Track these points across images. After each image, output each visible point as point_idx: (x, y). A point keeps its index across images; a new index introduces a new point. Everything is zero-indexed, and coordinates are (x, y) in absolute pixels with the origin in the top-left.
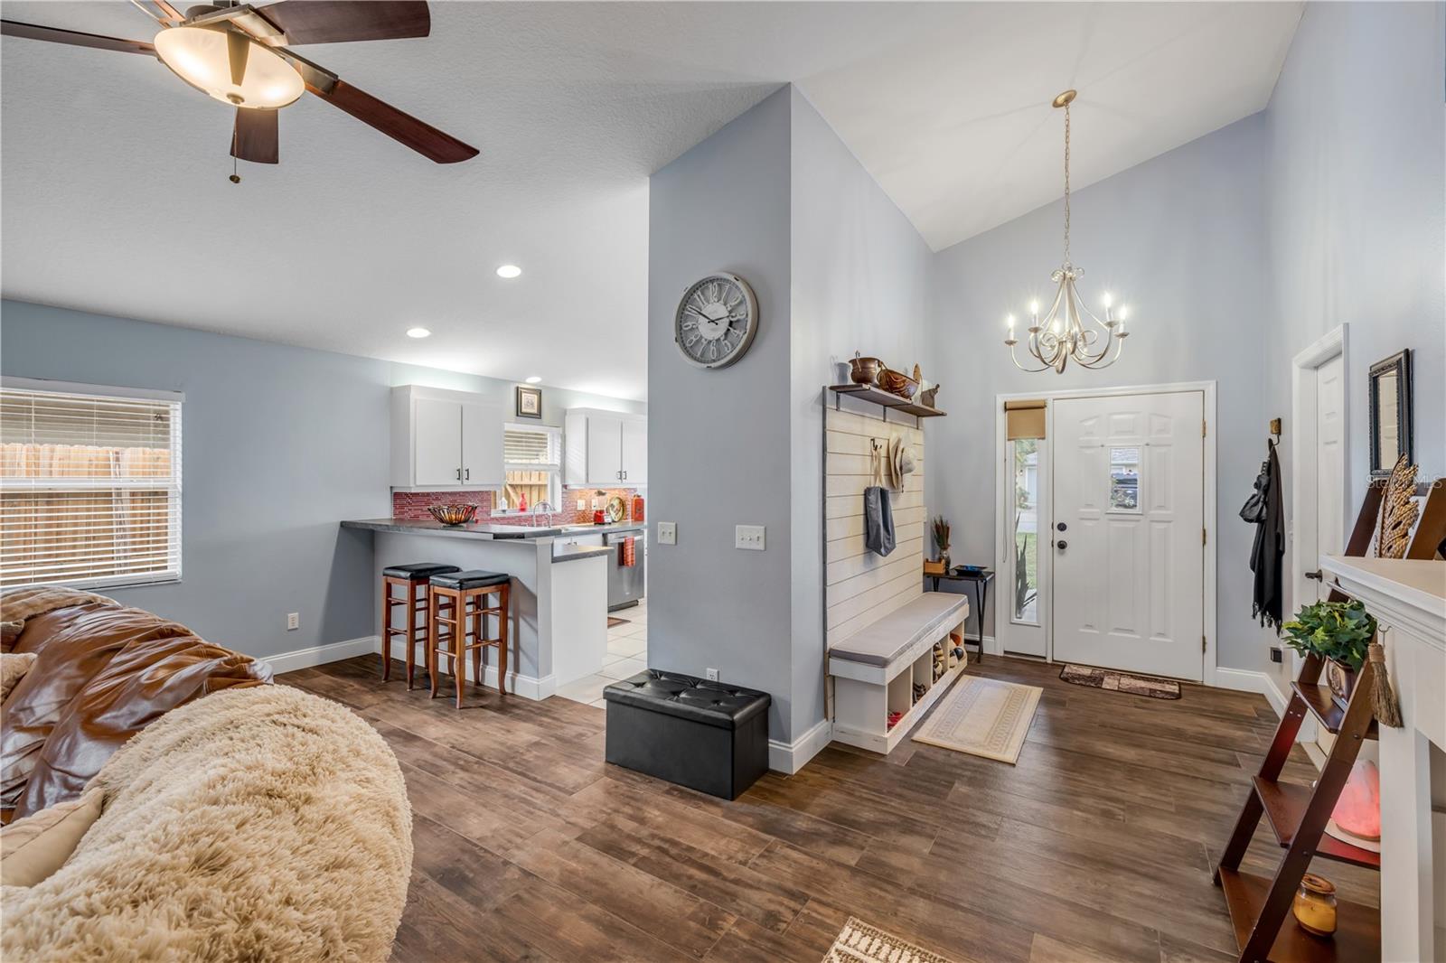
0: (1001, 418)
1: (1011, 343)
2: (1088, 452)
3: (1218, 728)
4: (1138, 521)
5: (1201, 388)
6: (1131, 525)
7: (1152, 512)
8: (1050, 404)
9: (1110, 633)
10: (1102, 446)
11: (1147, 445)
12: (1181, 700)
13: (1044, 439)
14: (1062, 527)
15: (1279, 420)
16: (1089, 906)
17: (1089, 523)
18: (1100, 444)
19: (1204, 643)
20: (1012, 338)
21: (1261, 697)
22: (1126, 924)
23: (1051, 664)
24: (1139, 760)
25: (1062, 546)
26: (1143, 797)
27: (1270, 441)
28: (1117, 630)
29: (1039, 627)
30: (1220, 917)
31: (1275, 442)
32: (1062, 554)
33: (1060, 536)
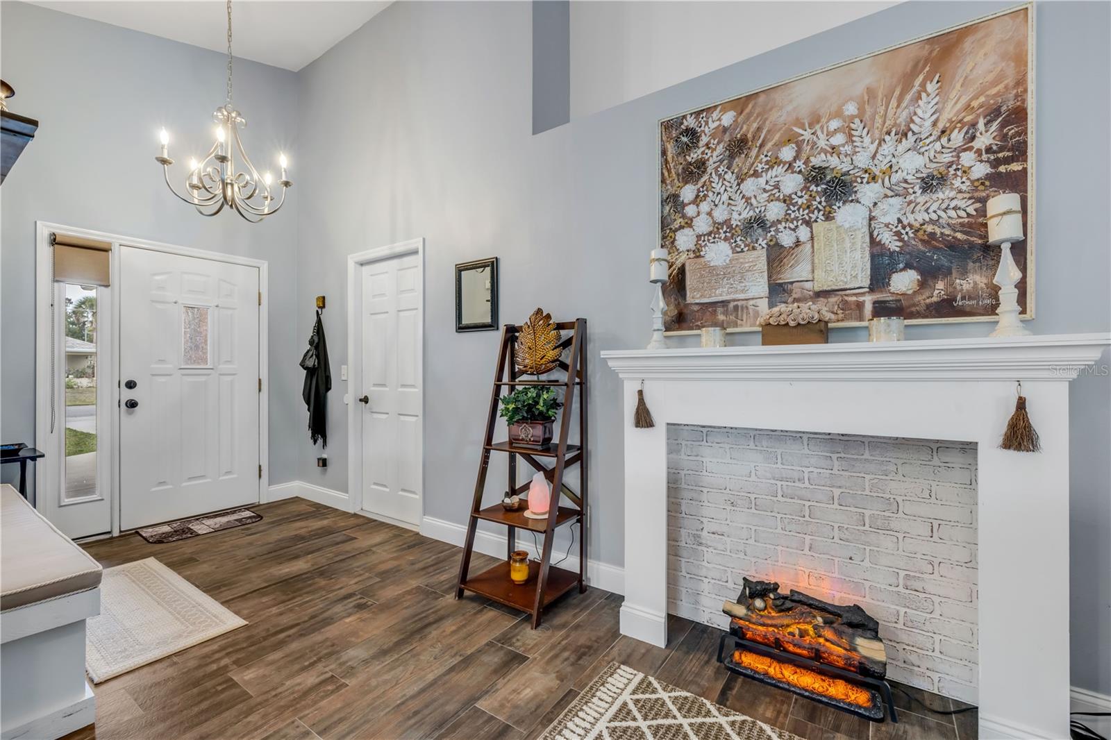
0: (45, 253)
1: (164, 161)
2: (159, 306)
3: (312, 524)
4: (209, 375)
5: (258, 265)
6: (203, 379)
7: (221, 366)
8: (115, 248)
9: (184, 484)
10: (176, 303)
11: (217, 306)
12: (264, 518)
13: (107, 286)
14: (131, 385)
15: (324, 298)
16: (456, 662)
17: (163, 379)
18: (174, 301)
19: (260, 470)
20: (166, 156)
21: (296, 499)
22: (480, 651)
23: (119, 536)
24: (313, 565)
25: (132, 405)
26: (356, 583)
27: (317, 311)
28: (190, 479)
29: (102, 500)
30: (485, 610)
31: (320, 313)
32: (130, 414)
33: (128, 395)
